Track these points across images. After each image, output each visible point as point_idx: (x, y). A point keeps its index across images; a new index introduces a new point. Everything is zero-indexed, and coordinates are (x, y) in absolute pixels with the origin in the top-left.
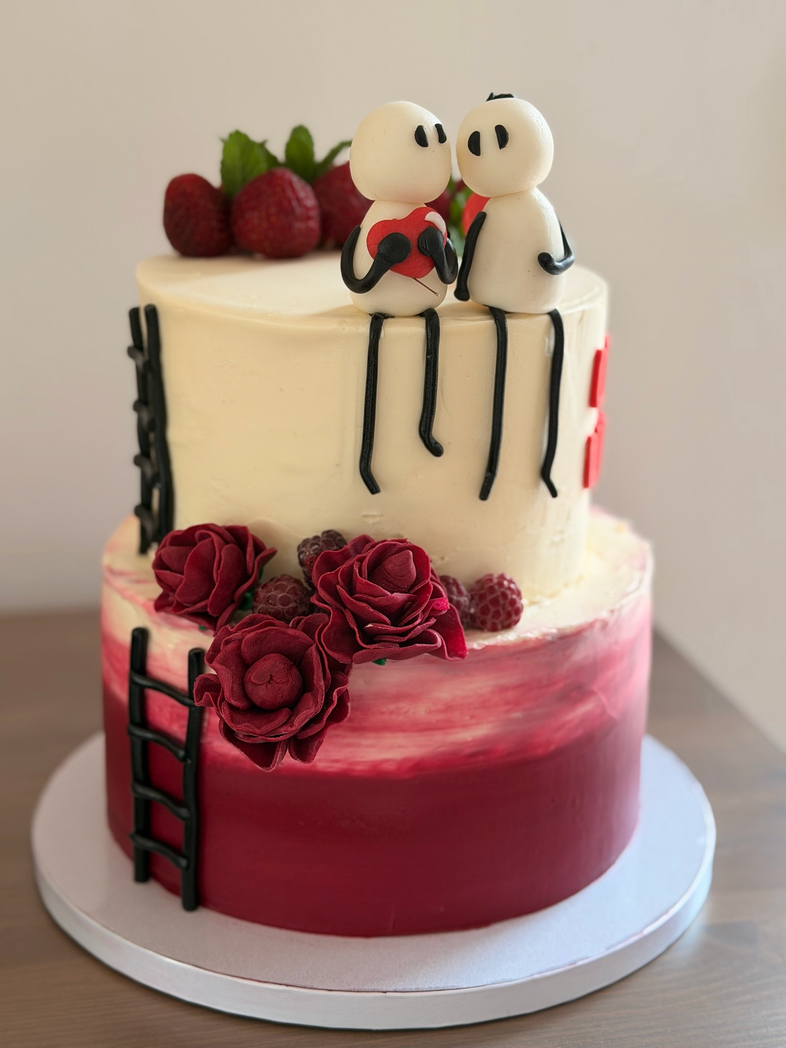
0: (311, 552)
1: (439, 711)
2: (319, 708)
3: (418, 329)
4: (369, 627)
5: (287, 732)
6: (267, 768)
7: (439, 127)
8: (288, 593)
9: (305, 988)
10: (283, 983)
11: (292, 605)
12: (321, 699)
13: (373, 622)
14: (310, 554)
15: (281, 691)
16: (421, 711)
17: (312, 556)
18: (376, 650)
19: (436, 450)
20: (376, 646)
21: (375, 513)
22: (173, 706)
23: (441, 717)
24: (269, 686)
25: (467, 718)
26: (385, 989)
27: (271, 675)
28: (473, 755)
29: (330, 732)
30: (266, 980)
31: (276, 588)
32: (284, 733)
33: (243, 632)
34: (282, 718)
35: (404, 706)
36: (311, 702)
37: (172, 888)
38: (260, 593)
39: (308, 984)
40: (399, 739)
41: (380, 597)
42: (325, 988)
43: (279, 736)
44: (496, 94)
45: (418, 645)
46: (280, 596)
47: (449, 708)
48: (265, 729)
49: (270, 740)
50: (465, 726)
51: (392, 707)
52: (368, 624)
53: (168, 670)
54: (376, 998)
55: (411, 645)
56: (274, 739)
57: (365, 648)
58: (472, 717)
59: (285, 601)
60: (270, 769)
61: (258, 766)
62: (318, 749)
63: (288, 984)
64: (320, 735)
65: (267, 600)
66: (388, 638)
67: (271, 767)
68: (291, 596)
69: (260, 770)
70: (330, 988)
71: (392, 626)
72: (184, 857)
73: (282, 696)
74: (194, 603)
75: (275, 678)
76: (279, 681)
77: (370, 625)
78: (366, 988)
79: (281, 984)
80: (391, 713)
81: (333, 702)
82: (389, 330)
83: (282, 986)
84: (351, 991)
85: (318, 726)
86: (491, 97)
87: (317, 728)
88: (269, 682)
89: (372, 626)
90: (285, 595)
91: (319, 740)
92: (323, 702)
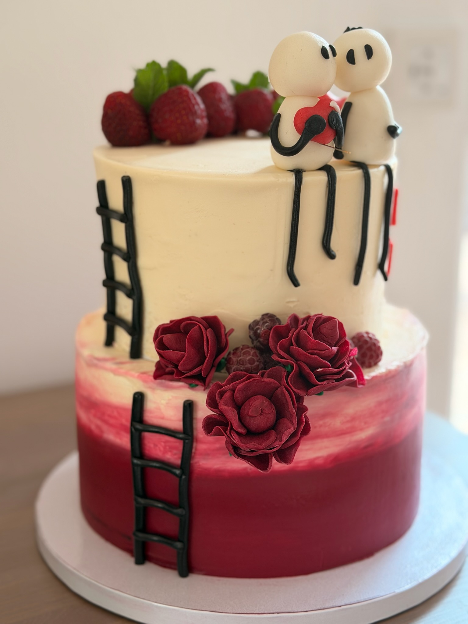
0: (265, 328)
1: (348, 422)
2: (296, 427)
3: (323, 177)
4: (320, 371)
5: (278, 445)
6: (266, 471)
7: (331, 46)
8: (252, 356)
9: (290, 613)
10: (275, 612)
11: (256, 363)
12: (295, 420)
13: (322, 368)
14: (264, 329)
15: (269, 419)
16: (337, 423)
17: (266, 330)
18: (326, 385)
19: (331, 255)
20: (325, 382)
21: (294, 299)
22: (166, 442)
23: (349, 425)
24: (262, 417)
25: (363, 424)
26: (339, 605)
27: (261, 409)
28: (366, 447)
29: (302, 442)
30: (262, 612)
31: (244, 354)
32: (277, 446)
33: (233, 384)
34: (273, 436)
35: (328, 421)
36: (289, 424)
37: (165, 564)
38: (232, 358)
39: (290, 610)
40: (325, 443)
41: (325, 350)
42: (302, 611)
43: (273, 448)
44: (351, 28)
45: (347, 379)
46: (248, 358)
47: (353, 419)
48: (264, 445)
49: (268, 452)
50: (362, 429)
51: (321, 422)
52: (318, 368)
53: (163, 418)
54: (336, 611)
55: (343, 380)
56: (271, 450)
57: (319, 385)
58: (366, 423)
59: (251, 362)
60: (267, 471)
61: (260, 470)
62: (295, 454)
63: (278, 612)
64: (297, 444)
65: (238, 363)
66: (331, 377)
67: (269, 469)
68: (255, 358)
69: (261, 472)
70: (305, 610)
71: (332, 368)
72: (179, 541)
73: (270, 423)
74: (191, 370)
75: (264, 411)
76: (267, 412)
77: (319, 370)
78: (327, 606)
79: (274, 613)
80: (321, 426)
81: (303, 422)
82: (307, 178)
83: (275, 614)
84: (319, 610)
85: (295, 439)
86: (348, 29)
87: (294, 440)
88: (261, 414)
89: (321, 370)
90: (251, 358)
91: (295, 448)
92: (297, 423)
